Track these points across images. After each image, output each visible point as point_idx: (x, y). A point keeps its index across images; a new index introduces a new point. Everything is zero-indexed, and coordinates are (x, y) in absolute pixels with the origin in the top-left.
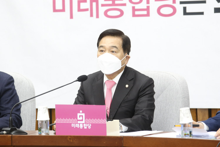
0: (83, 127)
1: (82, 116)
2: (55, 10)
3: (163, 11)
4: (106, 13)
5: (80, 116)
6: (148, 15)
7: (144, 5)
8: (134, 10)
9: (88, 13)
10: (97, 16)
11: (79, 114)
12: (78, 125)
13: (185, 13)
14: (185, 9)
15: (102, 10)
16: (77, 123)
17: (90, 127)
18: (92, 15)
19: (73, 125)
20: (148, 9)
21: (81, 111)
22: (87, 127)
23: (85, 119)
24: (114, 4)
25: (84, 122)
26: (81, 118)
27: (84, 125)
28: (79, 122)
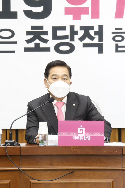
0: (83, 139)
1: (82, 130)
5: (80, 130)
11: (79, 129)
12: (79, 137)
16: (78, 136)
17: (89, 139)
19: (74, 138)
21: (81, 126)
22: (87, 139)
23: (85, 132)
25: (84, 135)
26: (81, 132)
27: (84, 137)
28: (79, 135)
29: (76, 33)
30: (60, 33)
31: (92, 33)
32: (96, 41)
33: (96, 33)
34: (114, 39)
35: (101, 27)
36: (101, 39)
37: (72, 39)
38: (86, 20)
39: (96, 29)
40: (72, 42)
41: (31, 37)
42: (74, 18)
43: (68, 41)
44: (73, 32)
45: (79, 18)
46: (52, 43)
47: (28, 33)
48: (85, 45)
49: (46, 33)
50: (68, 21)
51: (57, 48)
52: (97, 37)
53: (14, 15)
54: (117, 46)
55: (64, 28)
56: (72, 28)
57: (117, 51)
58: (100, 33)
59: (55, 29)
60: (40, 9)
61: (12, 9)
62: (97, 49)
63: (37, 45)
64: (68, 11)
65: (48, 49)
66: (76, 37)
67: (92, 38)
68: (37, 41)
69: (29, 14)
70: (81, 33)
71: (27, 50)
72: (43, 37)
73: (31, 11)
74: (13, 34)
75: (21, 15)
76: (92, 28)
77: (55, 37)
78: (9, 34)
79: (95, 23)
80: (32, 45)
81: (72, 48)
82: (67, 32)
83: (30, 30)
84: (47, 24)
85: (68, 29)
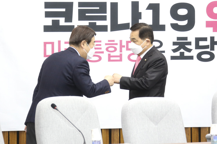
8: (110, 56)
30: (202, 43)
37: (212, 49)
40: (212, 51)
41: (176, 47)
42: (214, 31)
43: (208, 50)
46: (195, 52)
47: (174, 44)
49: (190, 43)
50: (208, 33)
51: (199, 57)
53: (162, 28)
55: (205, 39)
56: (212, 38)
59: (198, 40)
60: (185, 23)
61: (161, 23)
63: (182, 54)
64: (208, 24)
65: (191, 58)
68: (182, 50)
69: (175, 27)
71: (173, 58)
72: (187, 46)
73: (177, 24)
74: (161, 44)
75: (168, 28)
77: (198, 47)
78: (158, 44)
80: (177, 54)
81: (212, 57)
82: (208, 43)
83: (176, 41)
84: (191, 35)
85: (209, 40)
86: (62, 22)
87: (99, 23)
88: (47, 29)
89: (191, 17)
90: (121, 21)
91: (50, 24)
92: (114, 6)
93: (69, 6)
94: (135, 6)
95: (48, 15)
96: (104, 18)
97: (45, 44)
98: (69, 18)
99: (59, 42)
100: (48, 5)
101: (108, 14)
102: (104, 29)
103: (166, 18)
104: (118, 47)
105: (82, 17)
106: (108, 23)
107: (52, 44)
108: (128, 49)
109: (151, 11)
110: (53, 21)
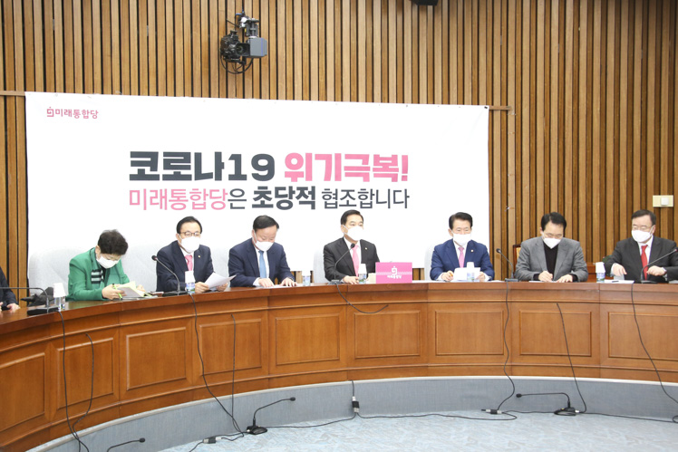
2: (131, 203)
3: (215, 206)
4: (172, 206)
6: (204, 208)
7: (201, 201)
8: (194, 204)
9: (159, 206)
10: (166, 209)
12: (392, 276)
13: (232, 207)
14: (231, 204)
15: (169, 204)
18: (161, 208)
20: (204, 204)
24: (178, 200)
27: (397, 276)
29: (294, 192)
30: (281, 192)
31: (306, 192)
32: (310, 199)
33: (310, 193)
34: (323, 197)
35: (313, 188)
36: (313, 198)
37: (291, 198)
38: (302, 182)
39: (310, 189)
40: (290, 200)
41: (257, 195)
42: (292, 181)
43: (287, 199)
44: (292, 192)
45: (296, 181)
46: (274, 201)
47: (256, 193)
48: (301, 203)
49: (270, 193)
50: (287, 183)
51: (279, 205)
52: (310, 196)
53: (244, 178)
54: (326, 204)
55: (284, 189)
56: (291, 188)
57: (326, 207)
58: (313, 193)
59: (277, 189)
60: (265, 173)
61: (243, 173)
62: (310, 206)
63: (263, 202)
64: (287, 175)
65: (271, 206)
66: (294, 196)
67: (306, 197)
68: (263, 199)
69: (256, 177)
70: (298, 193)
71: (254, 206)
72: (268, 195)
73: (257, 174)
74: (243, 193)
75: (250, 177)
76: (306, 189)
77: (277, 196)
78: (240, 193)
79: (309, 185)
80: (258, 202)
81: (291, 205)
82: (287, 192)
83: (257, 190)
84: (271, 185)
85: (287, 189)
86: (148, 171)
87: (184, 172)
88: (133, 177)
89: (271, 168)
90: (204, 170)
91: (136, 173)
92: (198, 156)
93: (154, 155)
94: (218, 156)
95: (134, 164)
96: (189, 168)
97: (131, 192)
98: (154, 168)
99: (145, 190)
100: (134, 154)
101: (192, 164)
102: (188, 178)
103: (247, 169)
104: (202, 195)
105: (167, 165)
106: (192, 172)
107: (138, 192)
108: (211, 197)
109: (233, 161)
110: (139, 170)
